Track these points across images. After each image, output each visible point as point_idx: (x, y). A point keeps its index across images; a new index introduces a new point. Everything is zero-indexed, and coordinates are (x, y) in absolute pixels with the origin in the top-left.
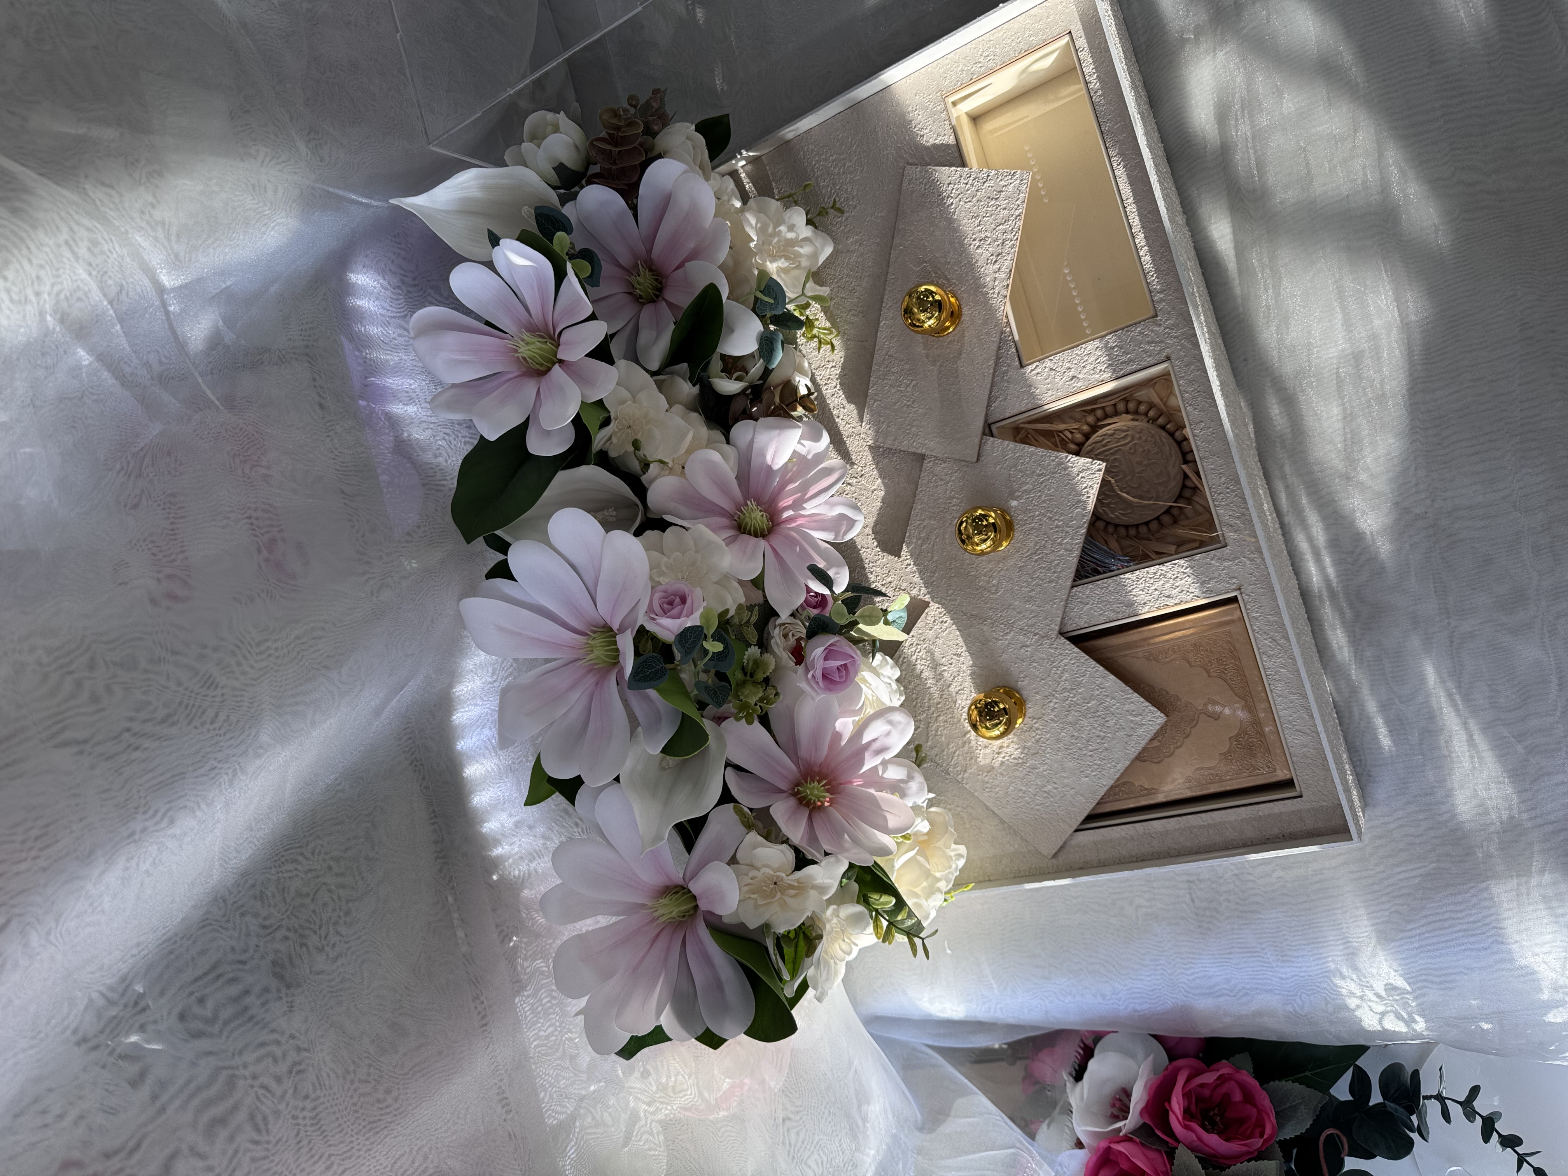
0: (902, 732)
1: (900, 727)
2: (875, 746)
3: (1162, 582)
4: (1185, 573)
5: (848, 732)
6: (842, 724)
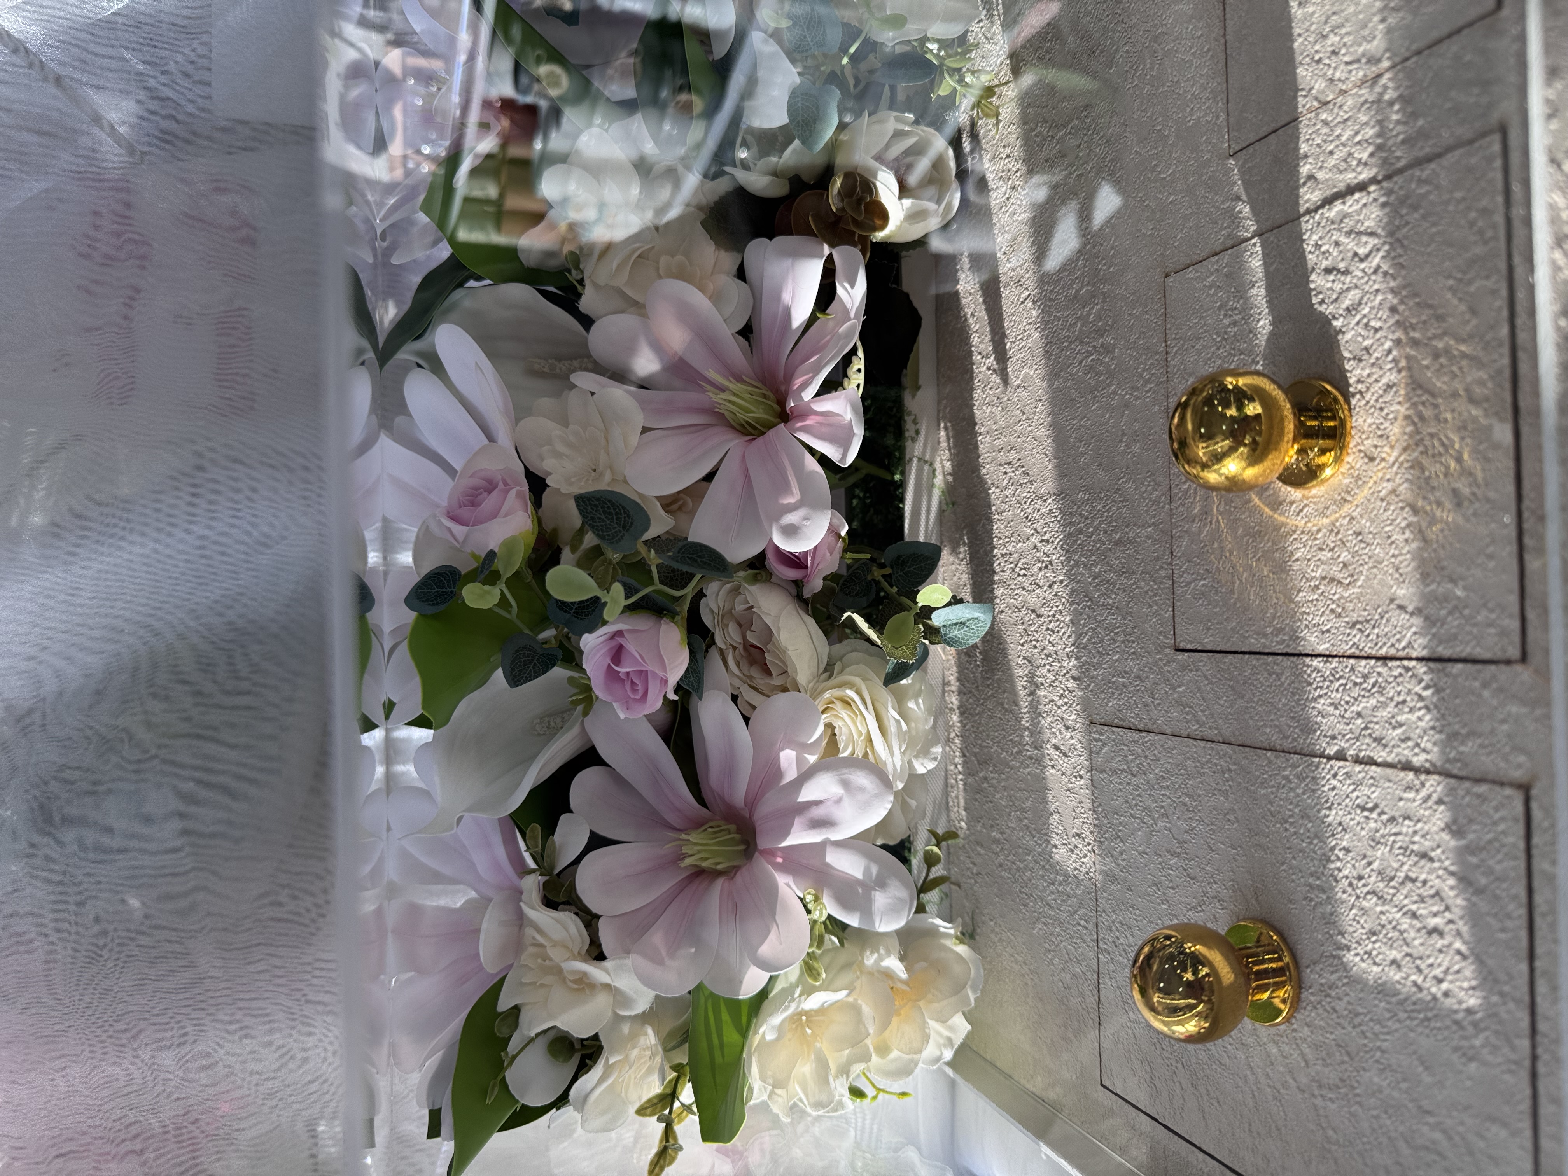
0: (865, 807)
1: (862, 797)
3: (1373, 702)
4: (1420, 696)
5: (790, 774)
6: (788, 758)
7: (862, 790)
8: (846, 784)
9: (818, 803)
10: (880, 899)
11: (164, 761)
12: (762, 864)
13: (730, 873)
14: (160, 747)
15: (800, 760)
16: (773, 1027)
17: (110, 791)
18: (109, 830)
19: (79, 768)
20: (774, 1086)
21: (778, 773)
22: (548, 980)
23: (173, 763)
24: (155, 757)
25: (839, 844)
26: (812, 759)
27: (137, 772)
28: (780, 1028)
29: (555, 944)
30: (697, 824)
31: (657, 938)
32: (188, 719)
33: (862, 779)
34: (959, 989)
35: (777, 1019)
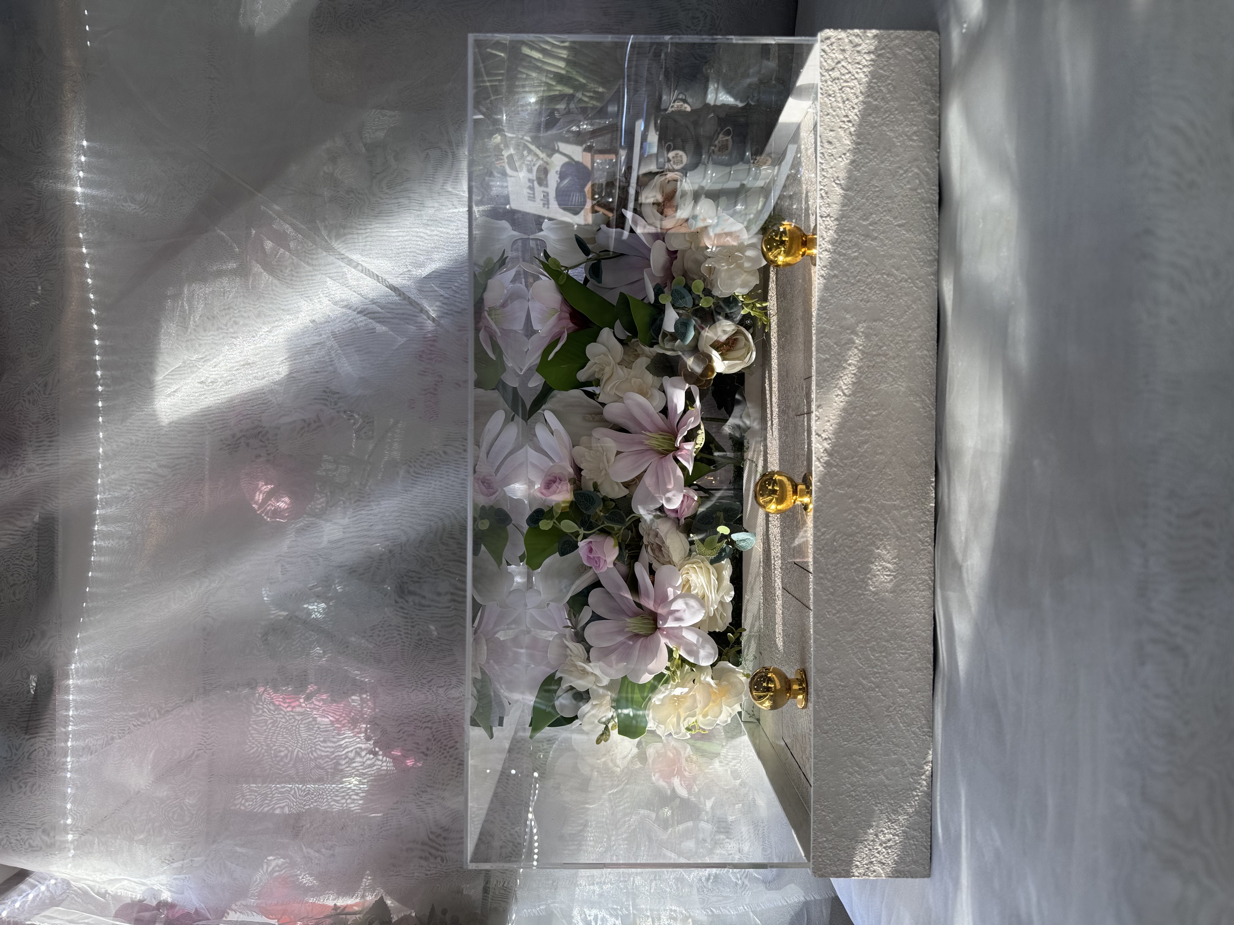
0: (694, 614)
1: (693, 610)
2: (677, 615)
5: (671, 597)
6: (670, 591)
7: (693, 607)
8: (687, 604)
9: (678, 611)
10: (702, 653)
11: (446, 571)
12: (658, 633)
13: (646, 636)
14: (444, 565)
15: (674, 593)
16: (659, 699)
17: (425, 582)
18: (424, 597)
19: (414, 571)
20: (659, 723)
21: (666, 597)
22: (573, 669)
23: (449, 571)
24: (442, 568)
25: (687, 628)
26: (679, 592)
27: (436, 574)
28: (662, 700)
29: (576, 656)
30: (636, 615)
31: (613, 657)
32: (455, 554)
33: (693, 603)
34: (739, 694)
35: (661, 696)
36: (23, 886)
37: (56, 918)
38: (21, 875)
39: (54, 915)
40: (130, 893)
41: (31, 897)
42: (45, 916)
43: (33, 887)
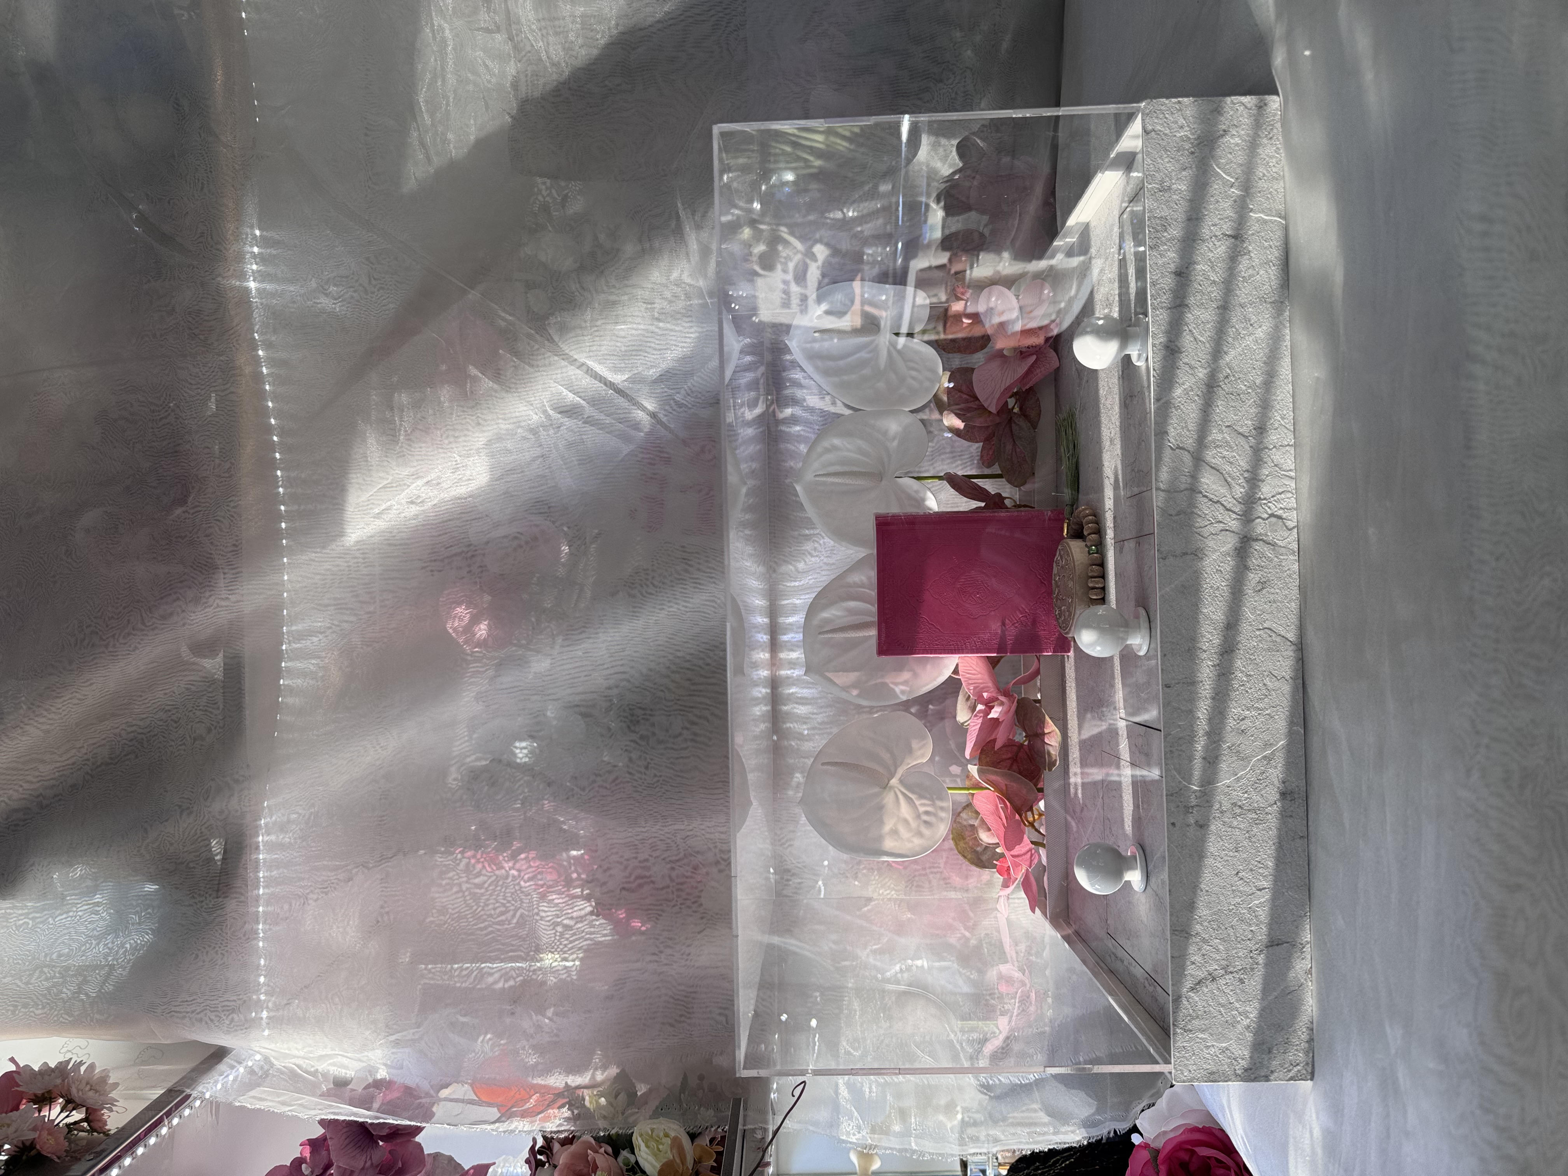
36: (222, 1067)
37: (266, 1100)
38: (219, 1054)
39: (263, 1096)
40: (344, 1071)
41: (231, 1078)
42: (254, 1097)
43: (232, 1067)
